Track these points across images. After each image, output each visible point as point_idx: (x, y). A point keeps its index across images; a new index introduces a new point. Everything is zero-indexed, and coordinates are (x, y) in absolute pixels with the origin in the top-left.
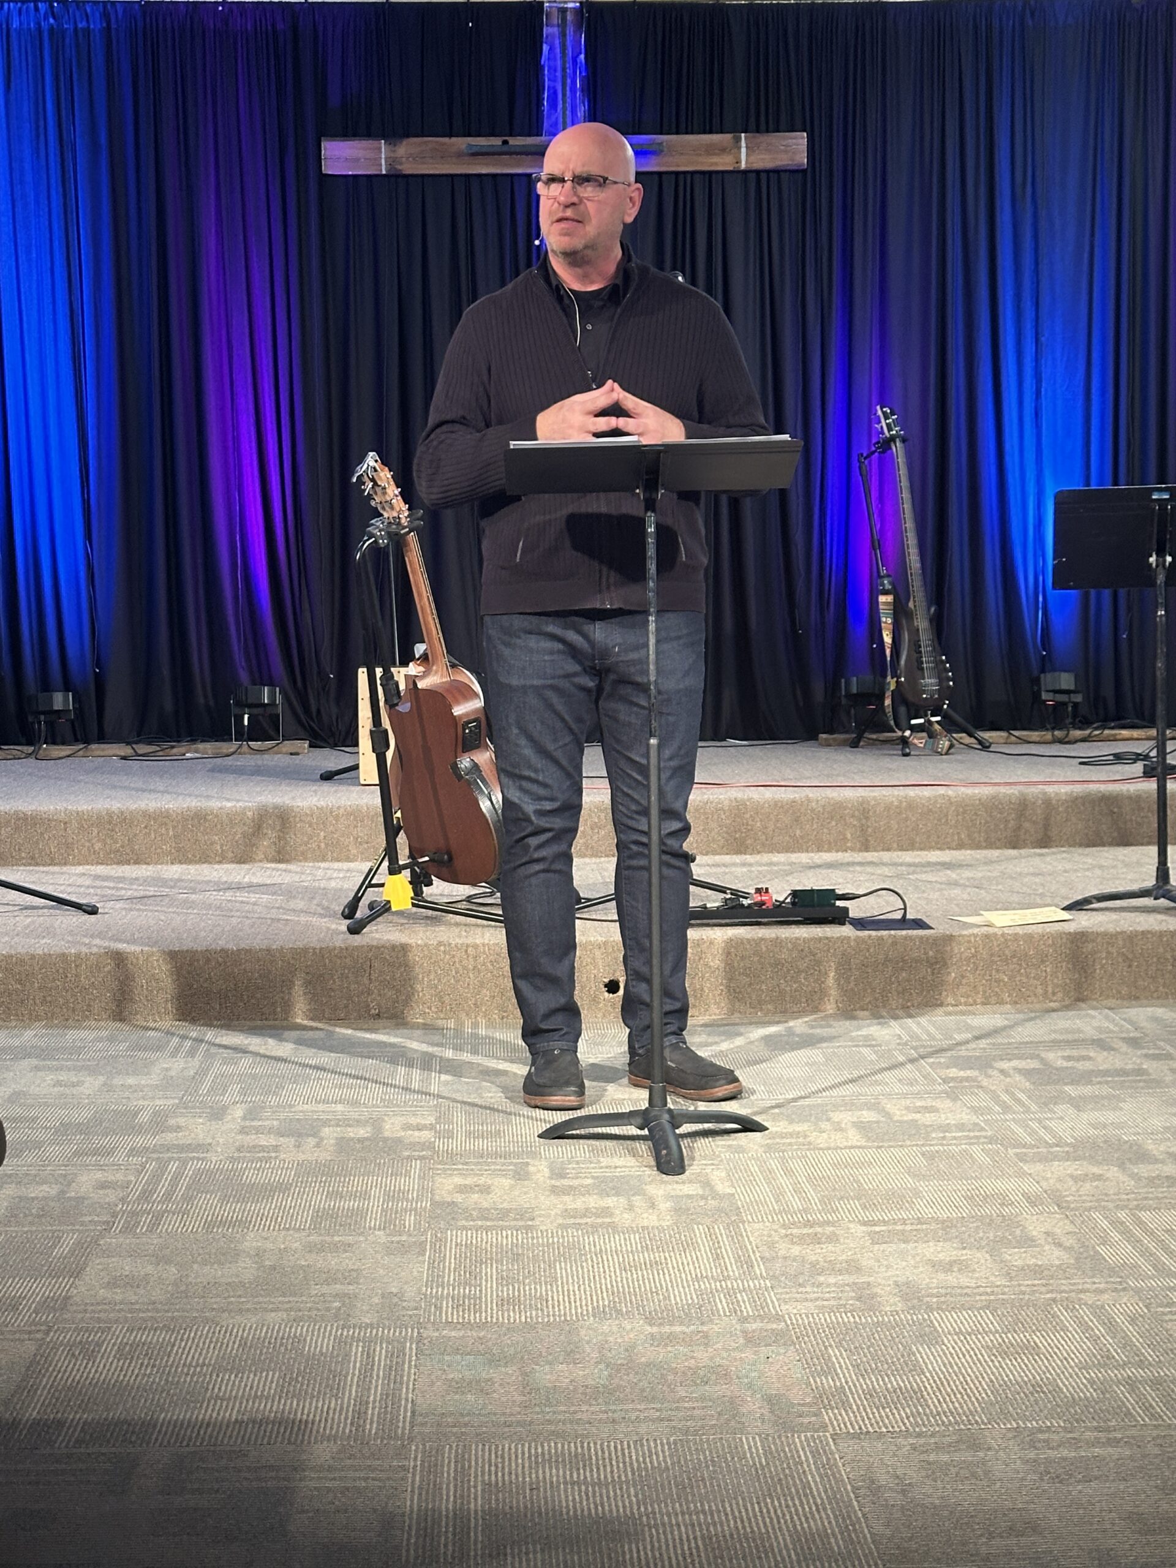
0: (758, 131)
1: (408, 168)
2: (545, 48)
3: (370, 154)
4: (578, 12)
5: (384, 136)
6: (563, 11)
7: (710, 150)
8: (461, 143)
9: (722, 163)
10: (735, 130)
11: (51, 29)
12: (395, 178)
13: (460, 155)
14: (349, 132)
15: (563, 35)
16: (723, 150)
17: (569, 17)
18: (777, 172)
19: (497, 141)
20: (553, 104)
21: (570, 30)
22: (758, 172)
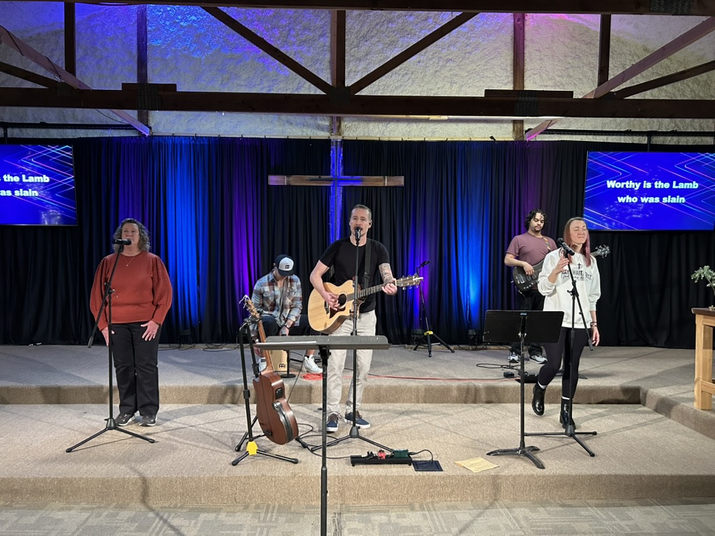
0: (390, 175)
1: (293, 184)
2: (331, 152)
3: (282, 180)
4: (341, 142)
5: (287, 175)
6: (337, 142)
7: (377, 181)
8: (308, 177)
9: (381, 184)
10: (384, 175)
11: (193, 144)
12: (289, 186)
13: (307, 180)
14: (276, 173)
15: (336, 148)
16: (381, 181)
17: (338, 143)
18: (396, 187)
19: (317, 177)
20: (333, 167)
21: (338, 147)
22: (390, 187)
